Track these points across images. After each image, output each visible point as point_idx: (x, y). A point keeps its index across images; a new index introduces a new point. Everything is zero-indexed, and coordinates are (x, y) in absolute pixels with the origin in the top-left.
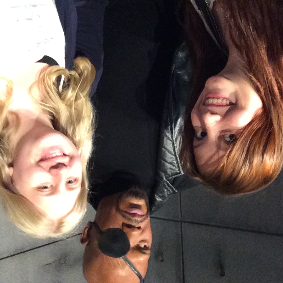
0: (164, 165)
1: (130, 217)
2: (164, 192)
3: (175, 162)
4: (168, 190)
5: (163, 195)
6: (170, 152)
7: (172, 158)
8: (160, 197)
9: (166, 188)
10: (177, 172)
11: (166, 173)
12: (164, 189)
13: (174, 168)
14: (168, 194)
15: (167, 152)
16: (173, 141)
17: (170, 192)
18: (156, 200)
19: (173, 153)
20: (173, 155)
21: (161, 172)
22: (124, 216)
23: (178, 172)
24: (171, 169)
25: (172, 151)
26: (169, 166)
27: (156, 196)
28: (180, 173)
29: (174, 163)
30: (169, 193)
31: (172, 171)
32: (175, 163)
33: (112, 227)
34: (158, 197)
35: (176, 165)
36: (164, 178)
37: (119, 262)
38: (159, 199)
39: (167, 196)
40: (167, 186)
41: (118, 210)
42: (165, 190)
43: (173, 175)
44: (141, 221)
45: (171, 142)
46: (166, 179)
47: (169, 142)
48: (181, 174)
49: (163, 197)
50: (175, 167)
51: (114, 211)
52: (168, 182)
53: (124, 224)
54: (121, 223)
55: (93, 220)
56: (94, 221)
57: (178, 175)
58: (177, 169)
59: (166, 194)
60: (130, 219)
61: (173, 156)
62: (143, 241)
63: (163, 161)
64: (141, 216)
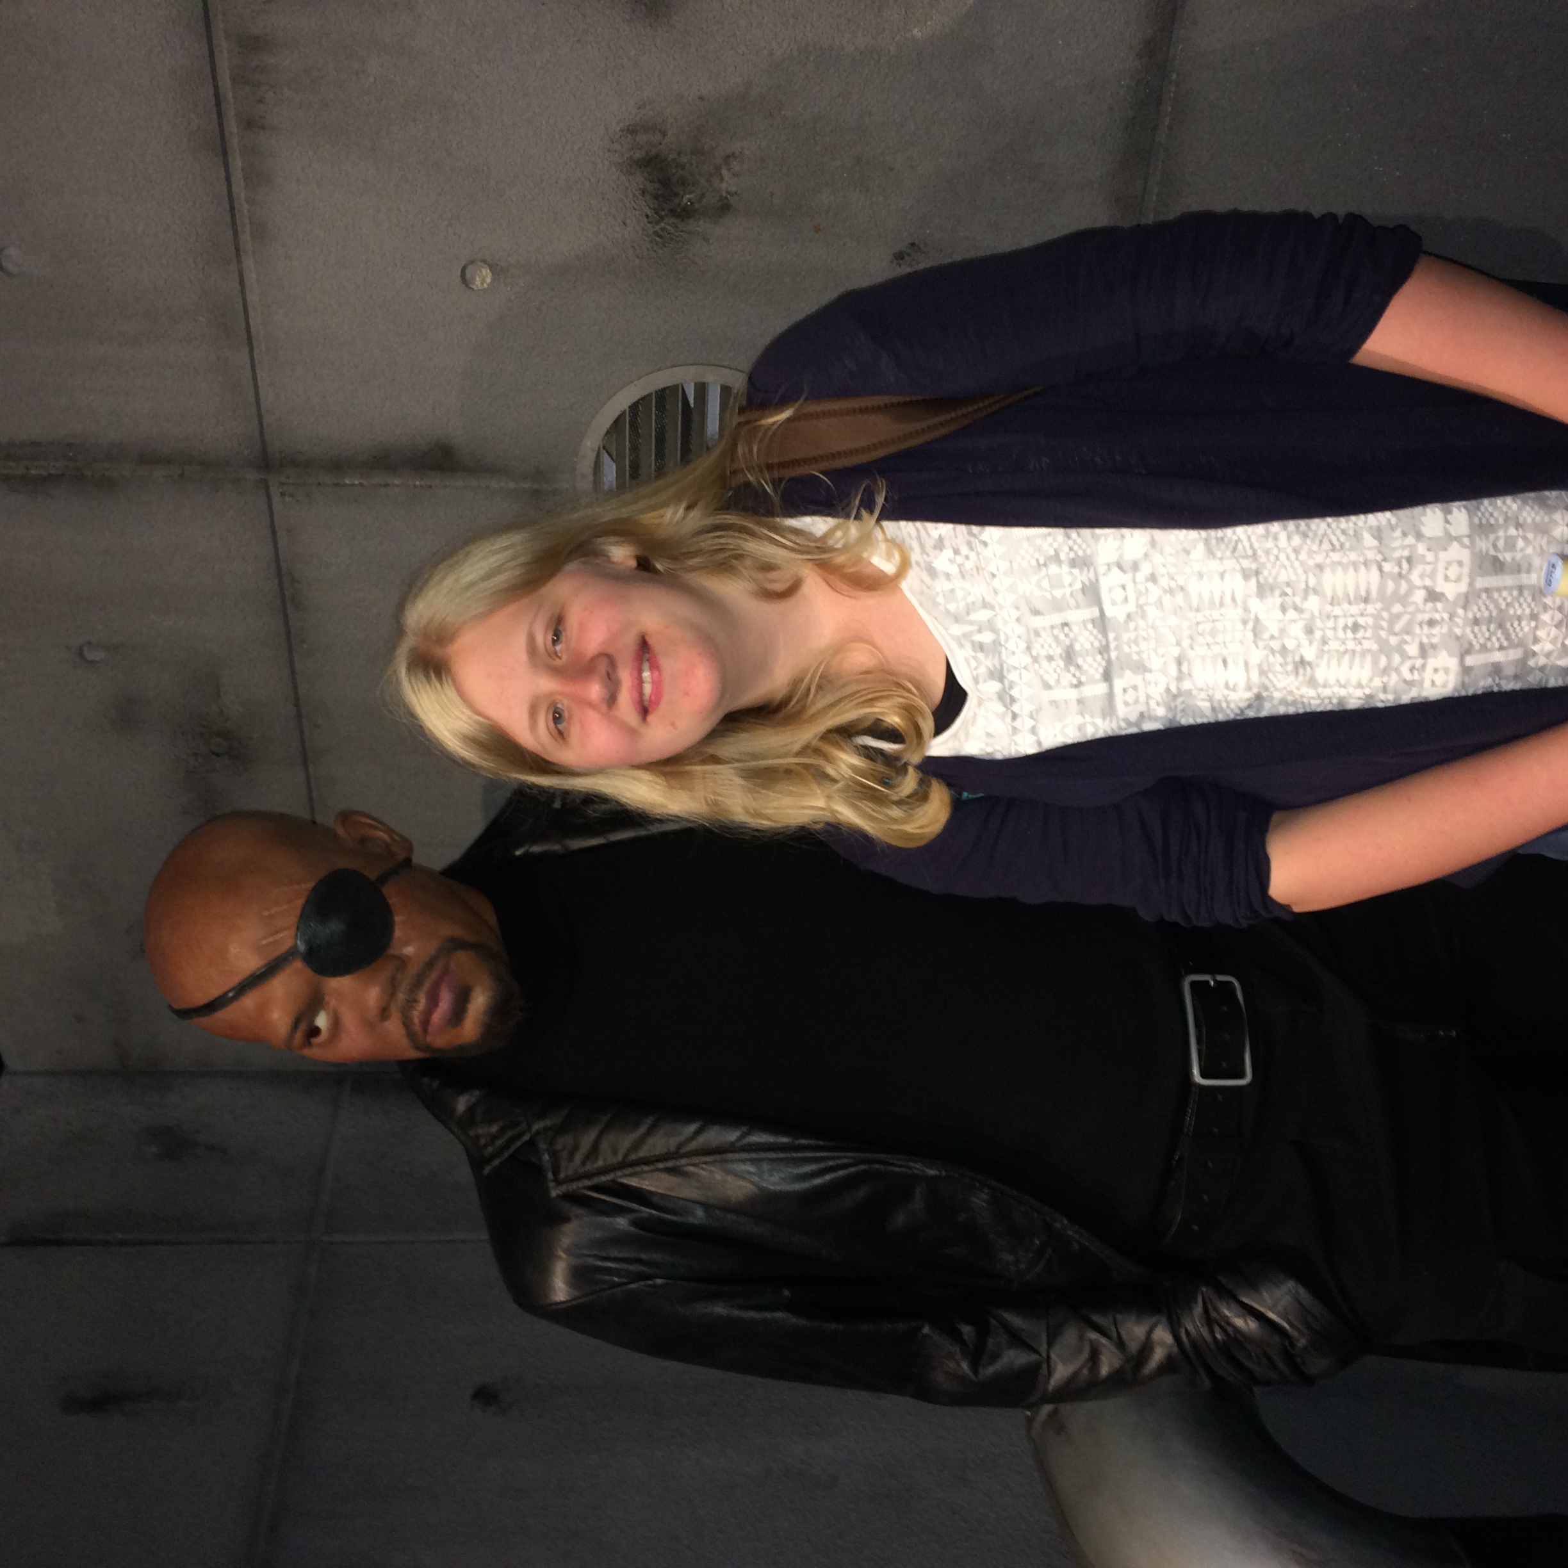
1: (427, 985)
2: (490, 1122)
3: (600, 1163)
4: (494, 1138)
5: (478, 1120)
6: (636, 1147)
7: (615, 1152)
8: (471, 1109)
9: (503, 1130)
10: (562, 1168)
11: (562, 1129)
12: (501, 1123)
13: (579, 1157)
14: (478, 1137)
15: (638, 1134)
16: (677, 1158)
17: (486, 1146)
18: (461, 1091)
19: (633, 1157)
20: (626, 1156)
22: (430, 965)
23: (562, 1175)
24: (575, 1148)
25: (643, 1153)
26: (587, 1140)
27: (477, 1093)
28: (559, 1183)
29: (597, 1159)
30: (483, 1141)
31: (566, 1153)
32: (596, 1166)
33: (398, 919)
34: (473, 1100)
35: (589, 1167)
36: (541, 1124)
37: (280, 935)
38: (462, 1104)
39: (472, 1133)
40: (510, 1133)
41: (455, 945)
42: (494, 1129)
43: (554, 1154)
44: (407, 1023)
45: (673, 1149)
46: (538, 1133)
47: (673, 1142)
48: (552, 1184)
49: (470, 1118)
50: (579, 1162)
51: (449, 930)
52: (526, 1138)
53: (402, 962)
54: (409, 950)
56: (415, 860)
57: (550, 1176)
58: (570, 1172)
59: (480, 1131)
60: (417, 983)
61: (620, 1157)
62: (335, 1024)
63: (606, 1118)
64: (426, 1022)
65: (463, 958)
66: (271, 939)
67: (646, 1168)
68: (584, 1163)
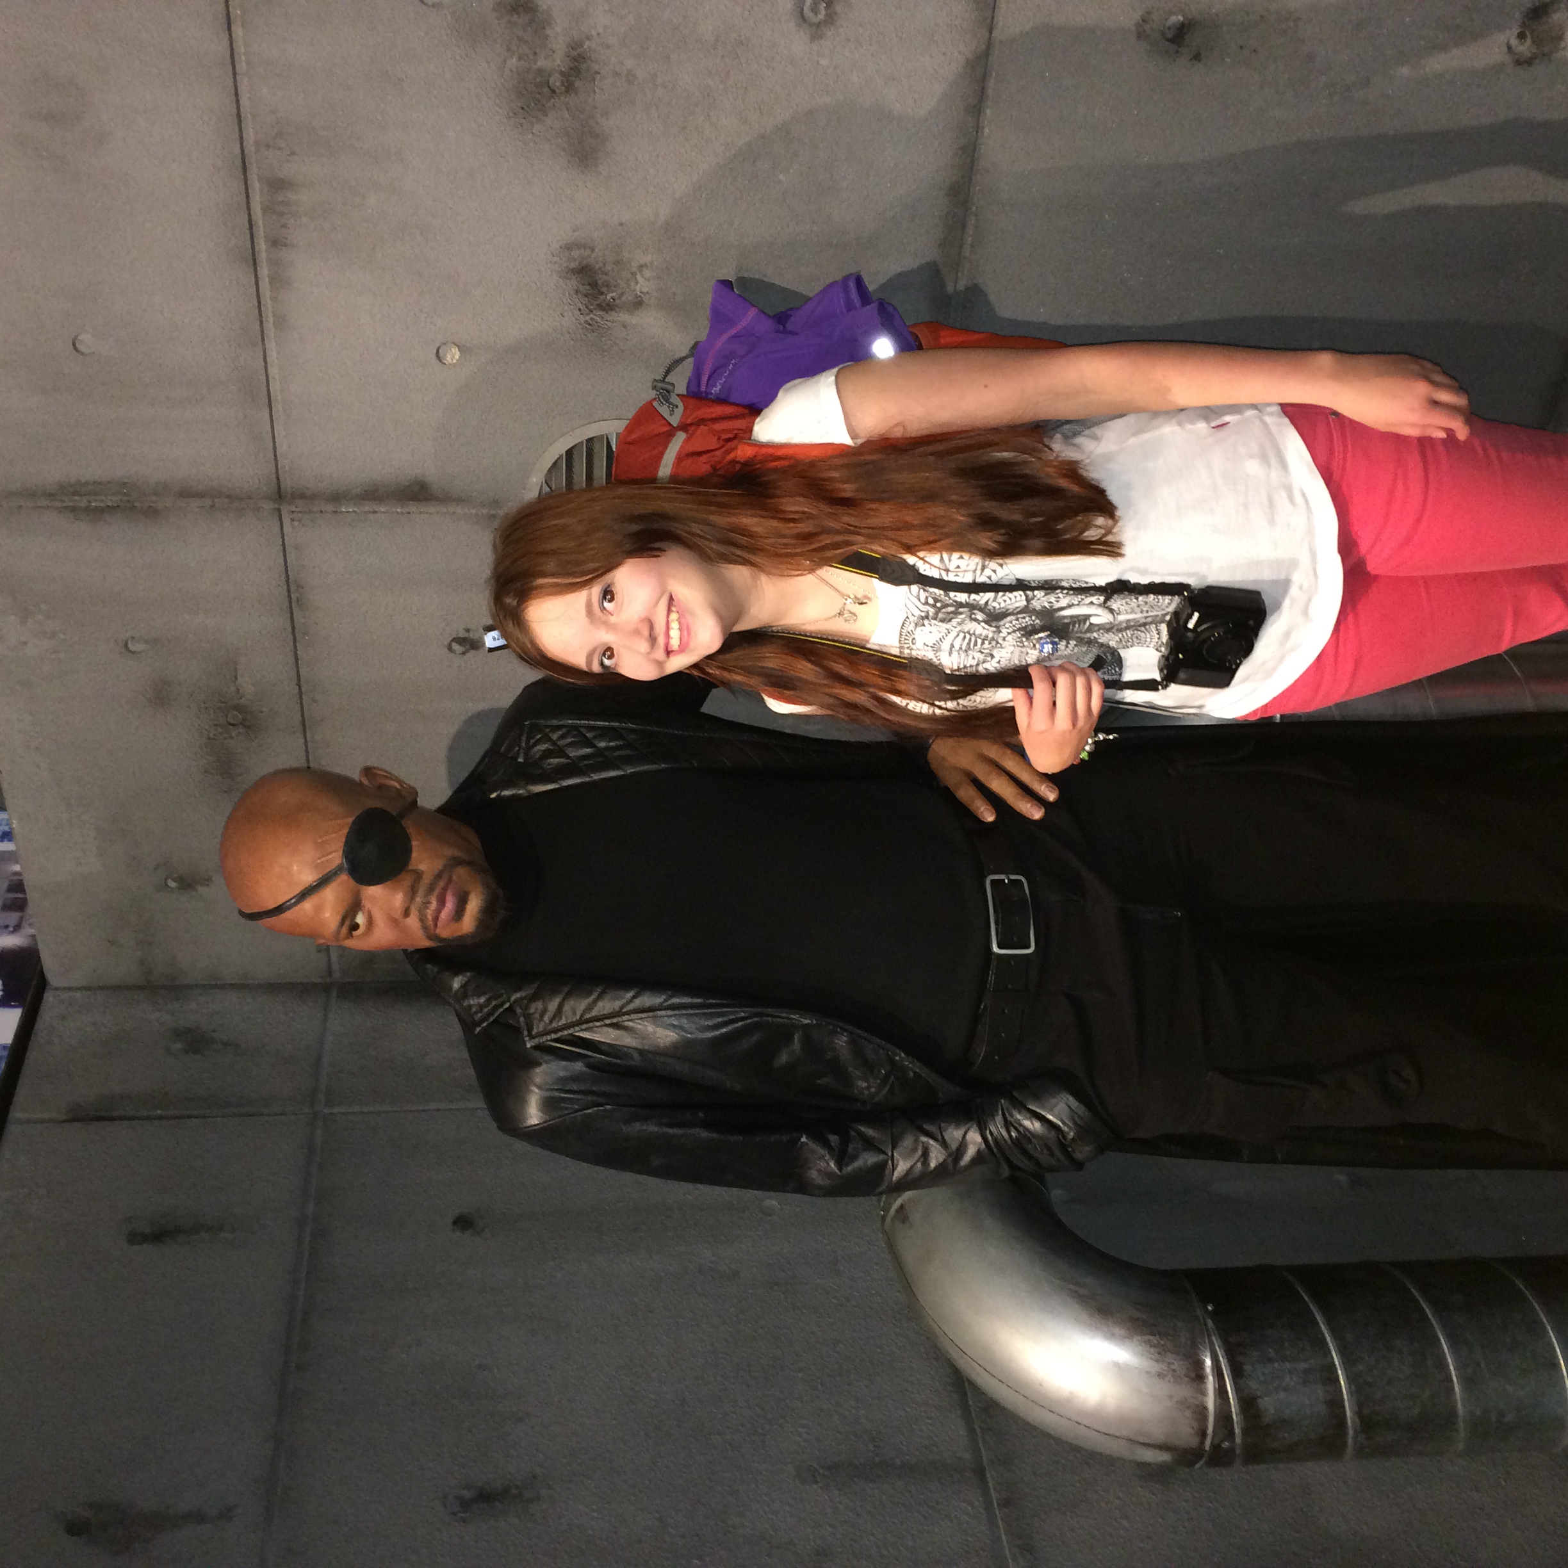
0: (554, 992)
1: (437, 891)
2: (479, 996)
3: (563, 1021)
4: (481, 1007)
5: (470, 994)
6: (589, 1009)
7: (574, 1012)
8: (464, 986)
9: (488, 1001)
10: (535, 1027)
11: (534, 998)
12: (487, 996)
13: (546, 1019)
14: (470, 1007)
15: (590, 999)
16: (619, 1016)
17: (476, 1013)
18: (456, 974)
19: (588, 1016)
20: (582, 1016)
21: (535, 985)
22: (439, 876)
23: (535, 1032)
24: (544, 1011)
25: (594, 1013)
26: (553, 1005)
27: (468, 974)
28: (532, 1037)
29: (561, 1018)
30: (474, 1009)
31: (537, 1015)
32: (560, 1024)
33: (414, 843)
34: (466, 979)
35: (554, 1025)
36: (518, 995)
37: (330, 856)
38: (457, 983)
39: (465, 1004)
40: (494, 1003)
41: (456, 862)
42: (482, 1000)
43: (528, 1017)
44: (422, 920)
45: (617, 1009)
46: (515, 1001)
47: (617, 1005)
48: (527, 1039)
49: (464, 992)
50: (547, 1021)
51: (450, 852)
52: (507, 1005)
53: (419, 875)
54: (422, 867)
55: (421, 802)
56: (419, 803)
57: (526, 1033)
58: (541, 1027)
59: (472, 1002)
60: (431, 889)
61: (578, 1018)
62: (370, 921)
63: (566, 989)
64: (436, 919)
65: (461, 872)
66: (323, 859)
67: (598, 1024)
68: (551, 1022)
